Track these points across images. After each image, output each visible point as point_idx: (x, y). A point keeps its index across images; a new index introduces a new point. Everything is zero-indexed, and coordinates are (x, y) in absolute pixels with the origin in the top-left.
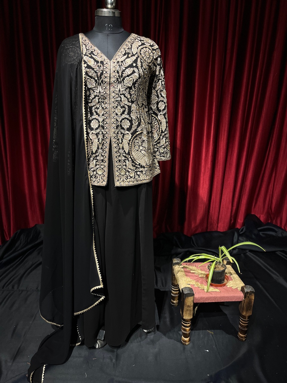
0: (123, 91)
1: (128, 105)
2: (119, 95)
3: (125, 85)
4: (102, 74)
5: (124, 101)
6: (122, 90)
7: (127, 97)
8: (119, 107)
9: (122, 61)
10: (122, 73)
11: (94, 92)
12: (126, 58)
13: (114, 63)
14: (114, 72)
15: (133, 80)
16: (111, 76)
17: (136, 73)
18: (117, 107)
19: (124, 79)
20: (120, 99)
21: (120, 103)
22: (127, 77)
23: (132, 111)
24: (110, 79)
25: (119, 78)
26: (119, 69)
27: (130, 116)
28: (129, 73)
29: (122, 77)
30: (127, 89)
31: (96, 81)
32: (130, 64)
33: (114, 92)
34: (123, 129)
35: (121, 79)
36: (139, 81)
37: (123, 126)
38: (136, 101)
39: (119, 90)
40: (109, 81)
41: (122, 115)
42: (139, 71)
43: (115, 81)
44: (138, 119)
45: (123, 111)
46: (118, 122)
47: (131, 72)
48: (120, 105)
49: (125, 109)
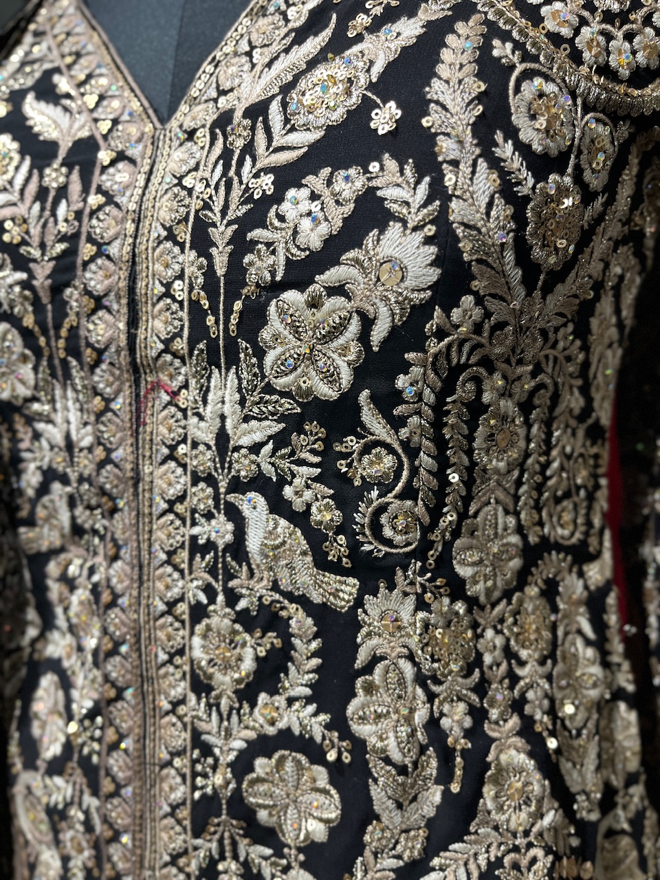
0: (256, 448)
1: (316, 598)
2: (223, 486)
3: (280, 383)
4: (66, 268)
5: (274, 551)
6: (246, 441)
7: (300, 519)
8: (220, 617)
9: (254, 99)
10: (241, 245)
12: (312, 64)
13: (191, 135)
14: (171, 237)
15: (354, 327)
16: (141, 285)
17: (394, 229)
18: (199, 613)
19: (254, 318)
20: (229, 538)
21: (230, 576)
22: (291, 296)
23: (369, 669)
24: (133, 322)
25: (205, 304)
26: (218, 206)
27: (339, 724)
28: (313, 236)
29: (232, 296)
30: (294, 424)
32: (337, 116)
33: (171, 457)
34: (268, 836)
35: (229, 311)
36: (440, 334)
37: (262, 815)
38: (421, 553)
39: (222, 437)
40: (123, 338)
41: (253, 705)
42: (438, 192)
43: (181, 345)
44: (446, 756)
45: (257, 659)
46: (215, 768)
47: (337, 216)
48: (232, 598)
49: (288, 647)
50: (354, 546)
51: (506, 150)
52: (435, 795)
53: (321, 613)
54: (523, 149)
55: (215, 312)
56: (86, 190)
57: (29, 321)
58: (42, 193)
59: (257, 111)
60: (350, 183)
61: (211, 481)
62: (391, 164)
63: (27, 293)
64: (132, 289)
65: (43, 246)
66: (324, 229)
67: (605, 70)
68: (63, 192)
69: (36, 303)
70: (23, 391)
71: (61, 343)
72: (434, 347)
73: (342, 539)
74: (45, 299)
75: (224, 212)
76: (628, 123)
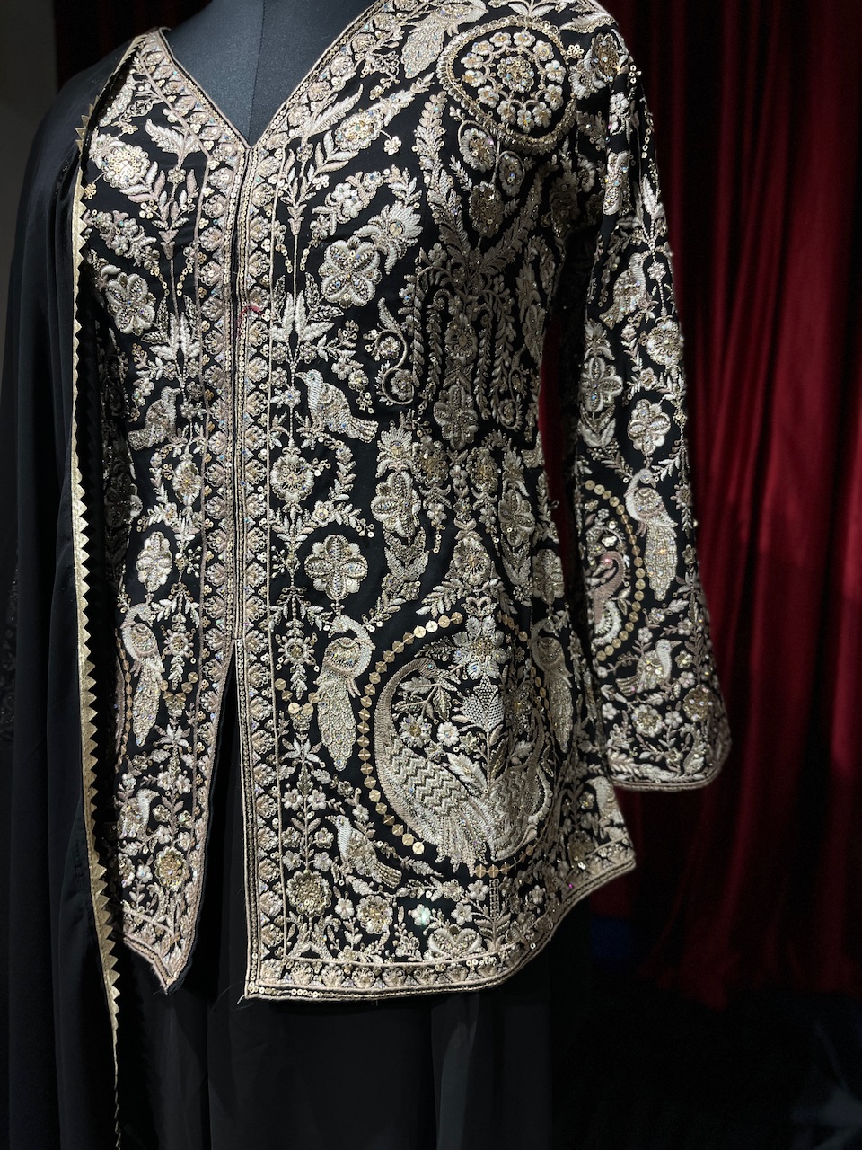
0: (315, 341)
1: (352, 434)
2: (293, 368)
3: (331, 298)
4: (186, 234)
5: (323, 408)
6: (309, 337)
7: (343, 384)
8: (291, 456)
9: (313, 132)
10: (308, 216)
11: (152, 357)
12: (349, 114)
13: (272, 152)
14: (262, 212)
15: (376, 260)
16: (241, 243)
17: (398, 205)
18: (276, 454)
19: (317, 258)
20: (297, 401)
21: (297, 425)
22: (340, 244)
23: (384, 478)
24: (234, 268)
25: (285, 252)
26: (293, 194)
27: (367, 514)
28: (353, 210)
29: (302, 246)
30: (339, 323)
31: (153, 282)
32: (366, 144)
33: (258, 354)
34: (320, 598)
35: (300, 256)
36: (423, 265)
37: (318, 583)
38: (415, 405)
39: (293, 336)
40: (227, 280)
41: (312, 510)
42: (421, 186)
43: (267, 279)
44: (431, 532)
45: (315, 478)
46: (286, 557)
47: (366, 199)
48: (299, 440)
49: (335, 468)
50: (375, 398)
51: (457, 166)
52: (424, 560)
53: (354, 444)
54: (466, 166)
55: (291, 256)
56: (199, 184)
57: (155, 271)
58: (167, 187)
59: (317, 139)
60: (373, 181)
61: (285, 366)
62: (396, 170)
63: (156, 252)
64: (234, 246)
65: (169, 220)
66: (359, 205)
67: (514, 127)
68: (183, 186)
69: (162, 260)
70: (142, 324)
71: (180, 286)
72: (420, 271)
73: (368, 395)
74: (169, 254)
75: (297, 198)
76: (531, 159)
